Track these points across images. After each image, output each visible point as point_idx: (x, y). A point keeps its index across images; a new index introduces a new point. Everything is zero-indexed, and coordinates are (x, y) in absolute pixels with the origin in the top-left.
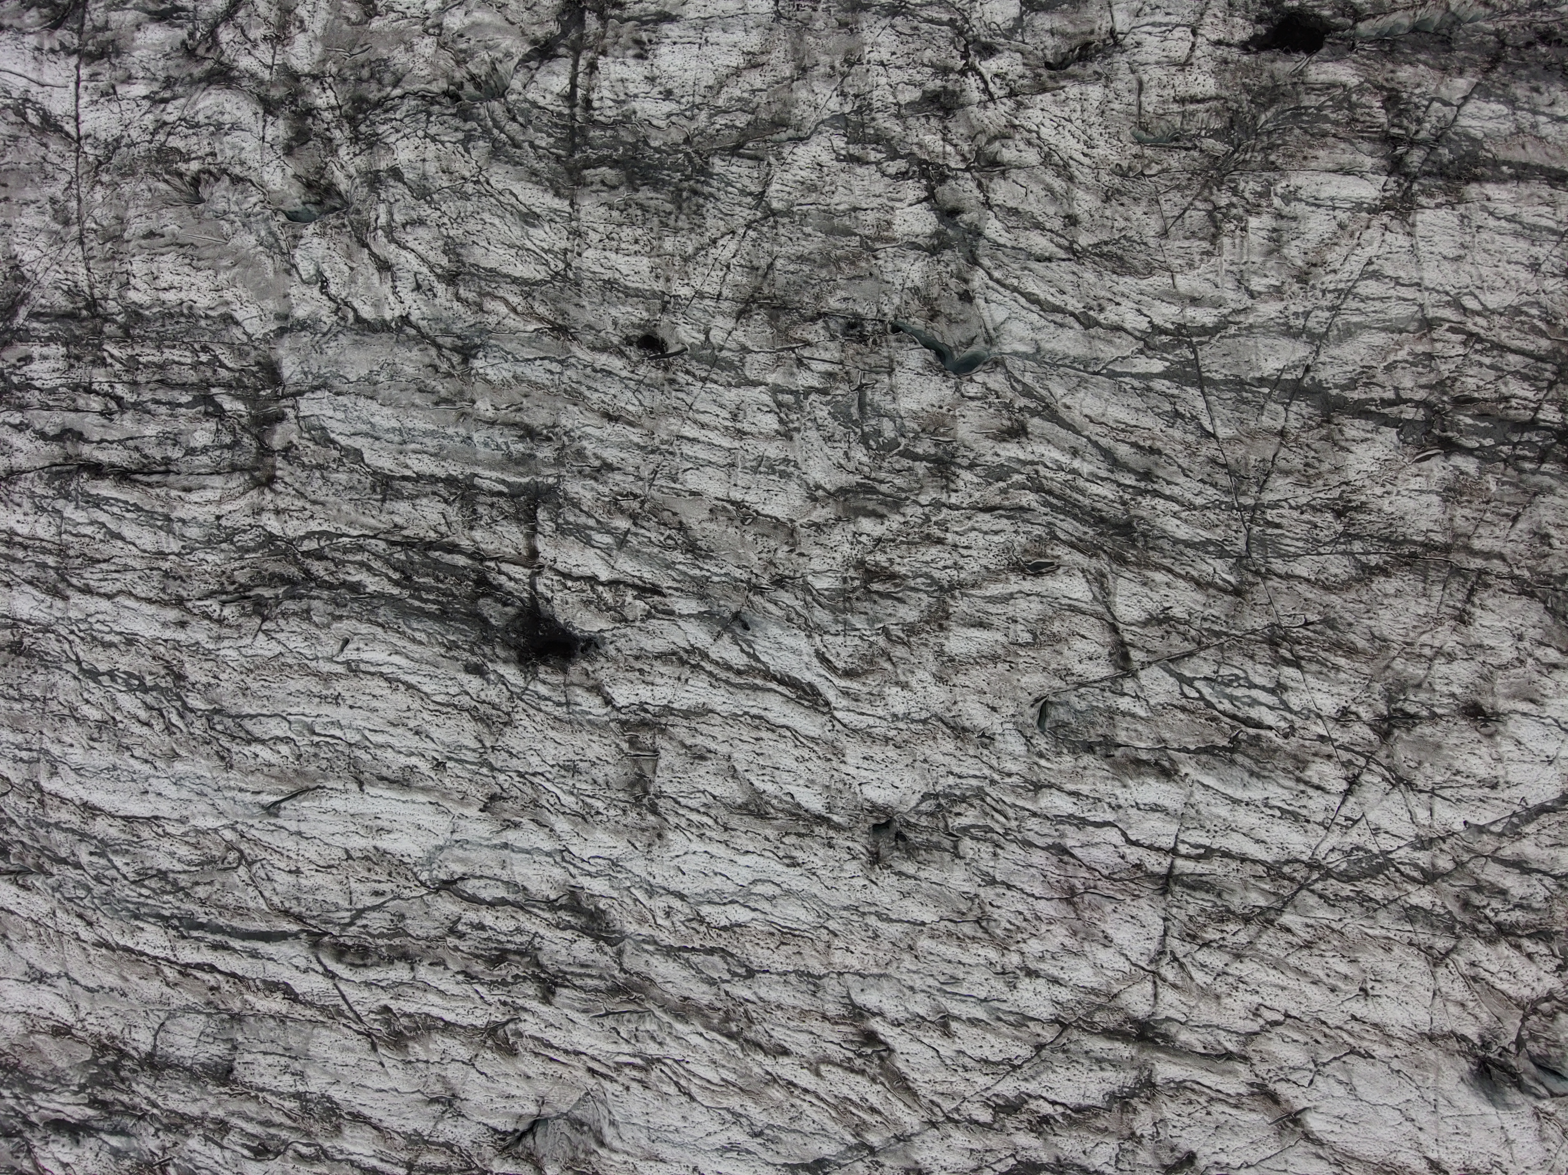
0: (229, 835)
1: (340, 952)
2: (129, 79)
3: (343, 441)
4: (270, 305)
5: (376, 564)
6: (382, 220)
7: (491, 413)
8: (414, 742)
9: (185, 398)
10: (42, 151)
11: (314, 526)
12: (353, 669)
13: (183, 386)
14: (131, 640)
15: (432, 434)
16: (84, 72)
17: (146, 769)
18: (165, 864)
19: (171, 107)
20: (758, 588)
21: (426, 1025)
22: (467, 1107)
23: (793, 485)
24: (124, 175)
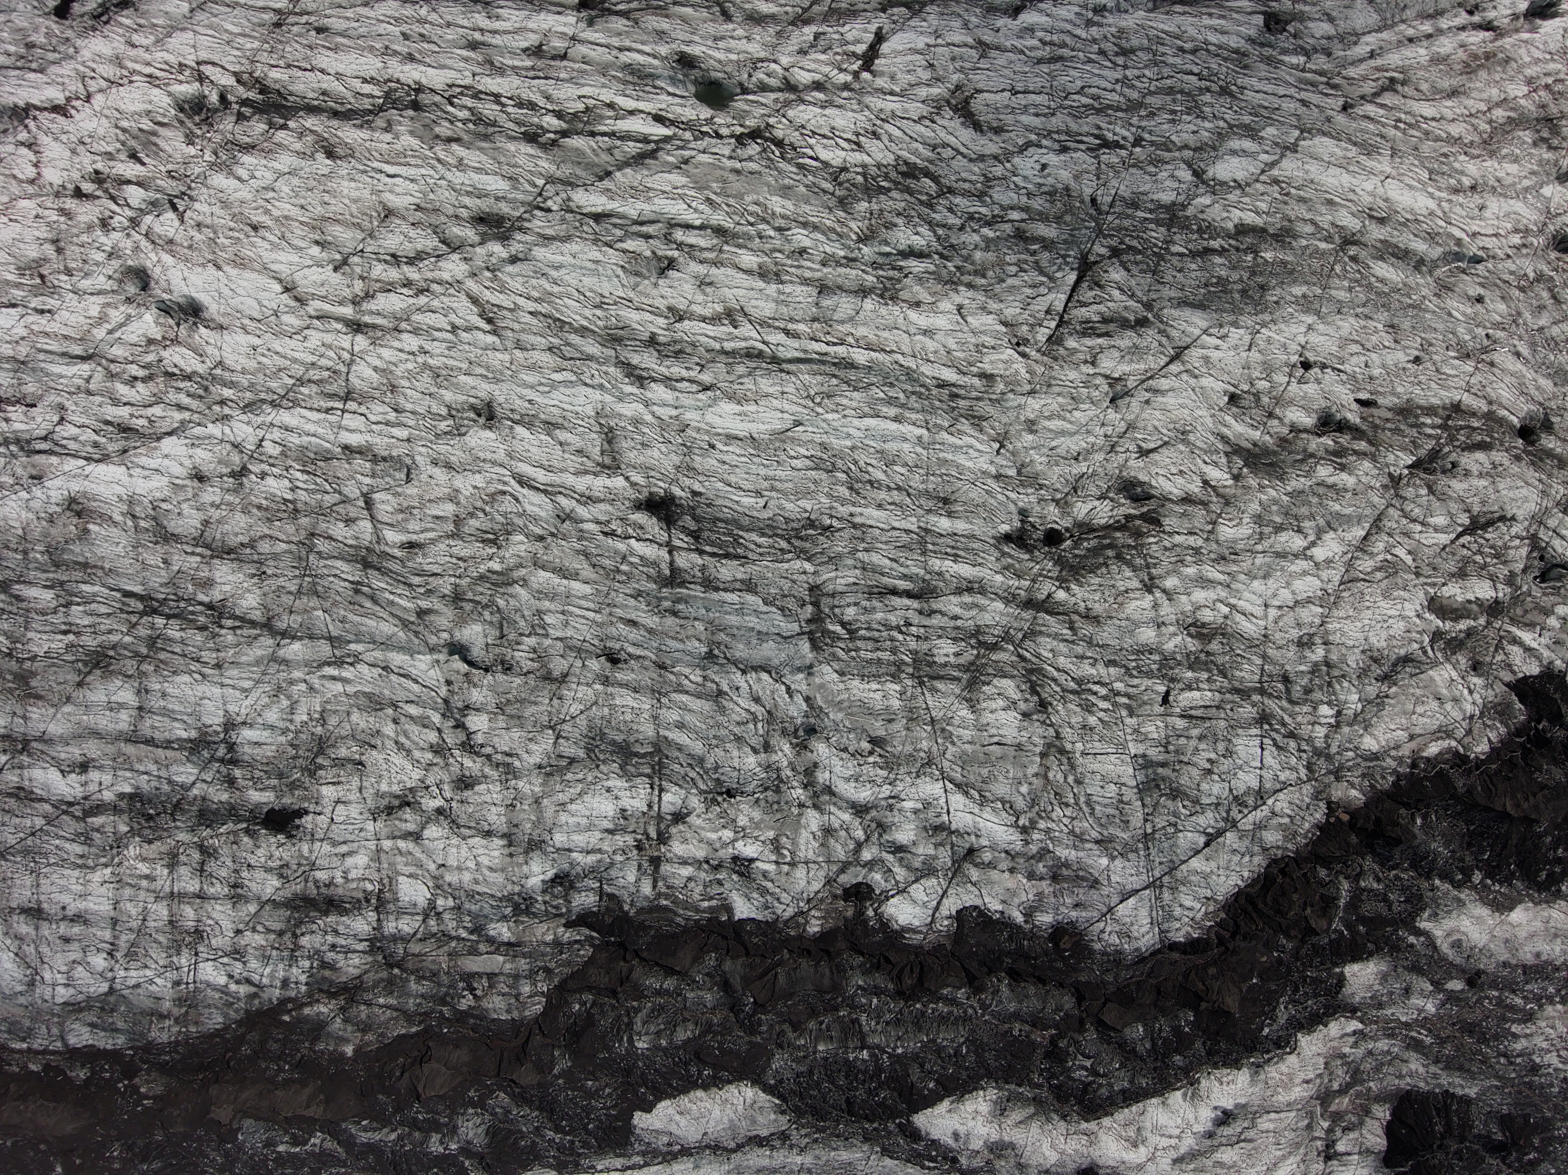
0: (820, 410)
1: (760, 355)
2: (916, 811)
3: (774, 610)
4: (818, 680)
5: (753, 547)
6: (760, 725)
7: (696, 623)
8: (726, 458)
9: (862, 632)
10: (965, 773)
11: (786, 566)
12: (759, 494)
13: (865, 639)
14: (880, 506)
15: (727, 613)
16: (945, 818)
17: (866, 442)
18: (855, 394)
19: (888, 793)
20: (552, 535)
21: (714, 320)
22: (693, 281)
23: (536, 586)
24: (911, 755)
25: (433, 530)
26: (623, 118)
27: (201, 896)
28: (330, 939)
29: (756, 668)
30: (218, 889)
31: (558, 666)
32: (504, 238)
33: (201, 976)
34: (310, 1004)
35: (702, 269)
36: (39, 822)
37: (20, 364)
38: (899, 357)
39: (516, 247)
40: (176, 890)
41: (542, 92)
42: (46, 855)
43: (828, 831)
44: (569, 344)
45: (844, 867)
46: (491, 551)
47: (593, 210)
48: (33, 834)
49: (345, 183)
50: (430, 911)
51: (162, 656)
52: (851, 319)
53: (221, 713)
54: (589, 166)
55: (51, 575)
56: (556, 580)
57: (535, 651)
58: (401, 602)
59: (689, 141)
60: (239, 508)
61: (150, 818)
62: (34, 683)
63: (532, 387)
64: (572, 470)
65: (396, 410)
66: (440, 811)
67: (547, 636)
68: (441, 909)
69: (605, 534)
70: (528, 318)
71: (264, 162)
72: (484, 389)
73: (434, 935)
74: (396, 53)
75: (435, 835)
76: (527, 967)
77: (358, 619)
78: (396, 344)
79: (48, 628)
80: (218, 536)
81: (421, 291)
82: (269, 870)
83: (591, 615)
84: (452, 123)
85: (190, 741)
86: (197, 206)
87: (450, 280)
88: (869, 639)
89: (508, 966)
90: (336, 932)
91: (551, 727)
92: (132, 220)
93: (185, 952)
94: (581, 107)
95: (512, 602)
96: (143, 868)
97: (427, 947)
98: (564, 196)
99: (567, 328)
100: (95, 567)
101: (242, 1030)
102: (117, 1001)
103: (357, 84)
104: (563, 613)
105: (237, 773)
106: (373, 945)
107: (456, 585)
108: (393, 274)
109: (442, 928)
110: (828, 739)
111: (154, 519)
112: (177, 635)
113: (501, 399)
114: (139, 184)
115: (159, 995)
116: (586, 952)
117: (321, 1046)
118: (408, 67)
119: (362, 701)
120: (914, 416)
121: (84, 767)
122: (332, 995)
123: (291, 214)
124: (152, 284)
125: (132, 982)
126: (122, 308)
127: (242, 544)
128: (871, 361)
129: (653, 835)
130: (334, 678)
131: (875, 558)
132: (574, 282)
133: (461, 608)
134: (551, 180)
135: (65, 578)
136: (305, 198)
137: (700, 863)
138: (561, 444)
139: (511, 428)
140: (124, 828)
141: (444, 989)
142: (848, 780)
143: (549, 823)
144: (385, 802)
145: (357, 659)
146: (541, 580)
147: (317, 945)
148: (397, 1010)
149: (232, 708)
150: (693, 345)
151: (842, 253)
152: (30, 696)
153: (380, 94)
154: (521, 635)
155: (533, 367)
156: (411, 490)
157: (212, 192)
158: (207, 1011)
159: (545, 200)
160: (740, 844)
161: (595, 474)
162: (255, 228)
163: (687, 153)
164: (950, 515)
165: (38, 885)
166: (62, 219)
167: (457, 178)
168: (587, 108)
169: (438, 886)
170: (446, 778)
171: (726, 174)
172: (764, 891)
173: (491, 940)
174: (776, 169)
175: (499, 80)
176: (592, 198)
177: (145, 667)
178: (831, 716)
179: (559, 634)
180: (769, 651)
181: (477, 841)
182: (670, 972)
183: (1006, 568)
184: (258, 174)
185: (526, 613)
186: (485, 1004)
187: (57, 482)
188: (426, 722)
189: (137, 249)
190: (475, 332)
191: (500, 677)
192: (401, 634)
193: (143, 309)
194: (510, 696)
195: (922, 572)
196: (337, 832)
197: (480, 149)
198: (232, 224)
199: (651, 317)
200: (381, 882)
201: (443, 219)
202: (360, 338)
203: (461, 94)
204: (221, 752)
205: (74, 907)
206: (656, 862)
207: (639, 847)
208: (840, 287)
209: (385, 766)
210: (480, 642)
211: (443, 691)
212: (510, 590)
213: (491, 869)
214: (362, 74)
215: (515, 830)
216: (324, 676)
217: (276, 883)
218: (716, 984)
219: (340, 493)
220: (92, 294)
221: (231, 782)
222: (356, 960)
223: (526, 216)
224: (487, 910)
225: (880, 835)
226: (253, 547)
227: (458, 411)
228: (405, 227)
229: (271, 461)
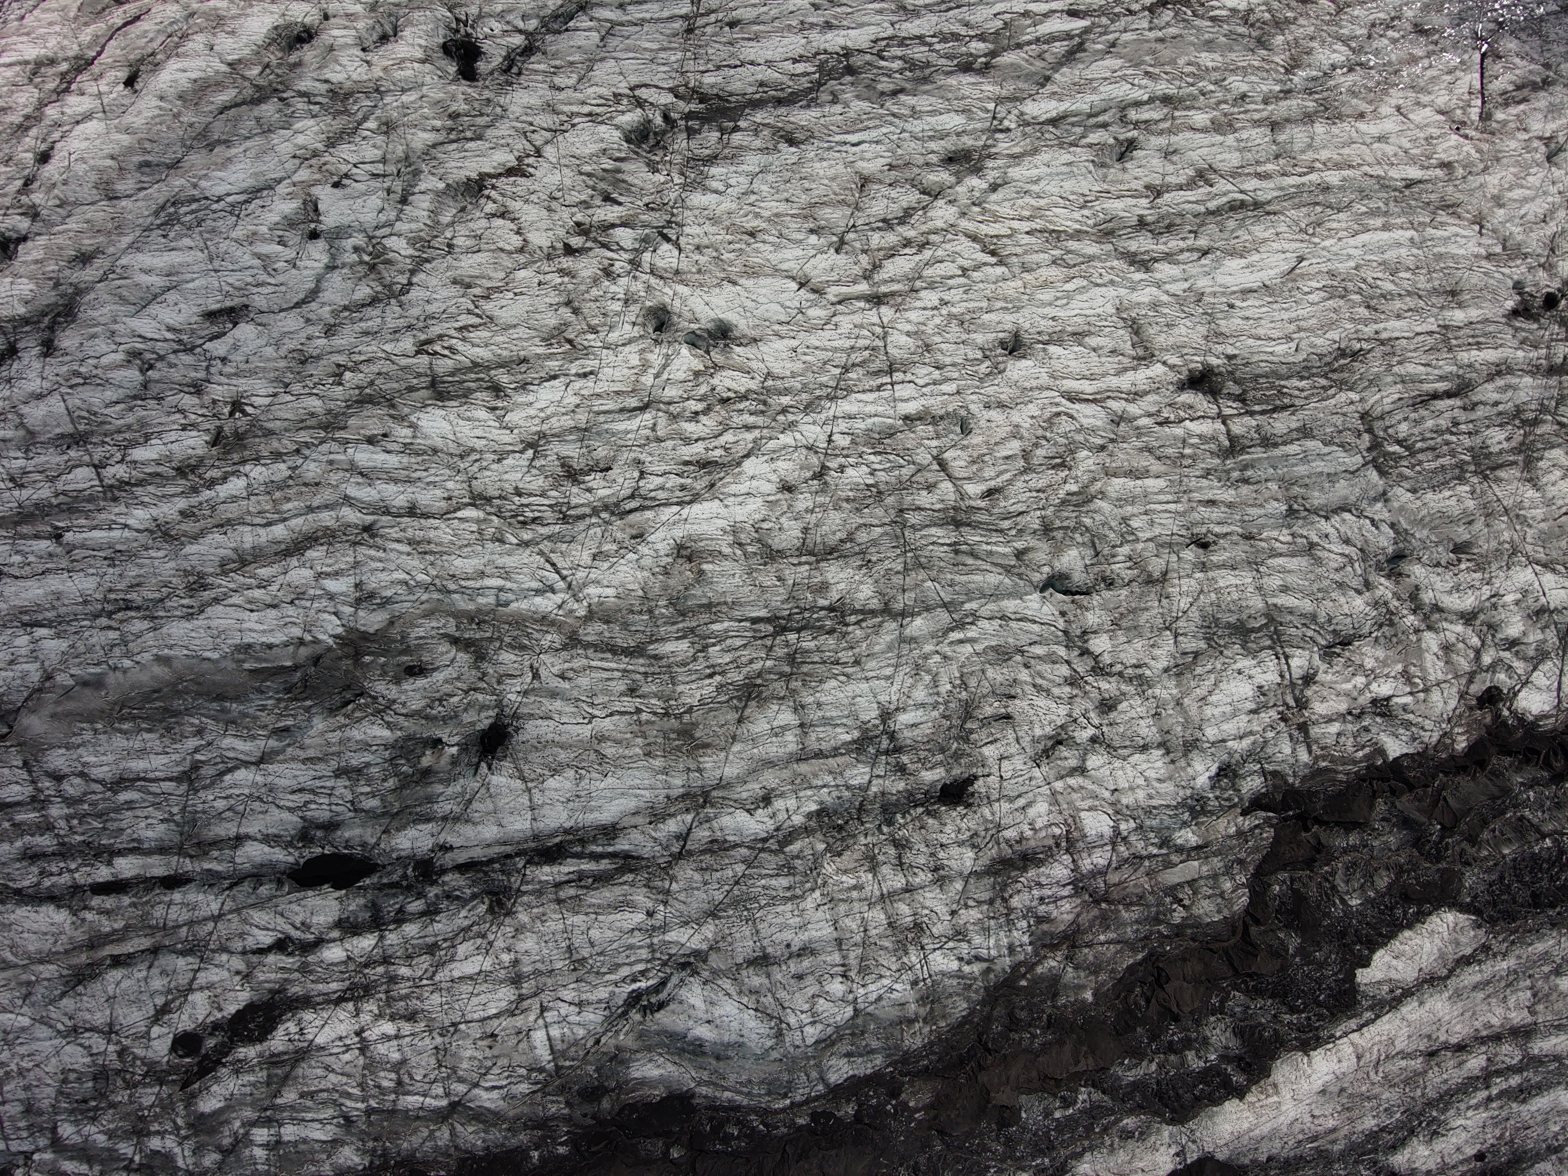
0: (1316, 240)
1: (1243, 205)
2: (1517, 603)
3: (1335, 448)
5: (1297, 393)
7: (1269, 484)
9: (1419, 445)
10: (1547, 551)
11: (1332, 401)
12: (1288, 338)
14: (1398, 317)
15: (1294, 465)
16: (1543, 601)
17: (1367, 257)
18: (1341, 216)
19: (1488, 593)
20: (1112, 441)
21: (1190, 185)
22: (1158, 154)
23: (1114, 495)
24: (1497, 550)
25: (1006, 471)
26: (1041, 23)
27: (909, 889)
28: (1036, 893)
29: (1335, 511)
30: (923, 877)
31: (1156, 566)
32: (977, 170)
33: (935, 968)
34: (1039, 962)
35: (1161, 141)
36: (740, 868)
37: (583, 432)
38: (1366, 168)
39: (992, 175)
40: (885, 891)
41: (960, 21)
42: (755, 899)
43: (1447, 648)
44: (1069, 252)
45: (1471, 677)
46: (1063, 474)
47: (1048, 116)
48: (737, 883)
49: (817, 165)
50: (1117, 838)
51: (805, 668)
52: (1310, 146)
53: (875, 706)
54: (1028, 77)
55: (681, 626)
56: (1131, 483)
57: (1130, 558)
58: (999, 549)
59: (1106, 27)
60: (831, 506)
61: (840, 828)
62: (698, 734)
63: (1050, 304)
64: (1112, 372)
65: (937, 368)
66: (1093, 740)
67: (1137, 540)
68: (1125, 834)
69: (1160, 424)
70: (1027, 239)
71: (734, 168)
72: (1008, 321)
73: (1126, 861)
74: (813, 25)
75: (1098, 763)
76: (1221, 864)
77: (964, 578)
78: (918, 304)
79: (694, 677)
80: (819, 540)
81: (922, 246)
82: (961, 844)
83: (1172, 507)
84: (890, 76)
85: (854, 742)
86: (687, 230)
87: (944, 226)
88: (1427, 449)
89: (1205, 868)
90: (1040, 885)
91: (1167, 628)
92: (631, 262)
93: (912, 950)
94: (999, 24)
95: (1098, 517)
96: (849, 880)
97: (1125, 873)
98: (1016, 112)
99: (1063, 236)
100: (719, 604)
101: (987, 1009)
102: (865, 1021)
103: (789, 66)
104: (1146, 513)
105: (905, 759)
106: (1076, 888)
107: (1043, 517)
108: (891, 238)
109: (1132, 851)
110: (1419, 559)
111: (759, 541)
112: (812, 645)
113: (1027, 325)
114: (624, 225)
115: (903, 1001)
116: (1269, 834)
117: (1062, 1001)
118: (829, 36)
119: (991, 655)
120: (1399, 221)
121: (766, 800)
122: (1054, 947)
123: (780, 210)
124: (675, 318)
125: (874, 996)
126: (657, 350)
127: (842, 541)
128: (1344, 179)
129: (1292, 703)
130: (961, 642)
131: (1410, 368)
132: (1056, 190)
133: (1053, 538)
134: (999, 100)
135: (694, 624)
136: (786, 191)
137: (1343, 715)
138: (1094, 350)
139: (1044, 350)
140: (821, 847)
141: (1154, 909)
142: (1450, 593)
143: (1197, 719)
144: (1041, 747)
145: (975, 617)
146: (1117, 488)
147: (1028, 903)
148: (1119, 942)
149: (883, 698)
150: (1181, 215)
151: (1278, 88)
152: (698, 747)
153: (814, 69)
154: (1114, 547)
155: (1046, 285)
156: (975, 439)
157: (697, 212)
158: (950, 1001)
159: (1001, 122)
160: (1374, 686)
161: (1134, 369)
162: (752, 234)
163: (1111, 37)
164: (1460, 305)
165: (757, 932)
166: (566, 279)
167: (916, 126)
168: (1005, 23)
169: (1118, 812)
170: (1090, 706)
171: (1153, 45)
172: (1408, 725)
173: (1180, 849)
174: (1193, 27)
175: (917, 22)
176: (1042, 105)
177: (794, 684)
178: (1418, 535)
179: (1148, 535)
180: (1343, 489)
181: (1137, 758)
182: (1350, 826)
183: (1522, 342)
184: (732, 182)
185: (1113, 524)
186: (1195, 911)
187: (659, 535)
188: (1054, 658)
189: (649, 288)
190: (983, 268)
191: (1106, 594)
192: (1007, 580)
193: (677, 345)
194: (1121, 610)
195: (1455, 368)
196: (1010, 788)
197: (926, 92)
198: (729, 237)
199: (1133, 201)
200: (1066, 823)
201: (916, 170)
202: (884, 309)
203: (888, 45)
204: (885, 744)
205: (798, 940)
206: (1303, 728)
207: (1284, 719)
208: (1287, 120)
209: (1032, 712)
210: (1079, 565)
211: (1061, 623)
212: (1092, 506)
213: (1159, 780)
214: (790, 55)
215: (1168, 737)
216: (952, 643)
217: (971, 854)
218: (1394, 825)
219: (914, 463)
220: (624, 345)
221: (902, 769)
222: (1066, 906)
223: (990, 142)
224: (1167, 821)
225: (1493, 636)
226: (851, 540)
227: (990, 350)
228: (885, 190)
229: (845, 452)
